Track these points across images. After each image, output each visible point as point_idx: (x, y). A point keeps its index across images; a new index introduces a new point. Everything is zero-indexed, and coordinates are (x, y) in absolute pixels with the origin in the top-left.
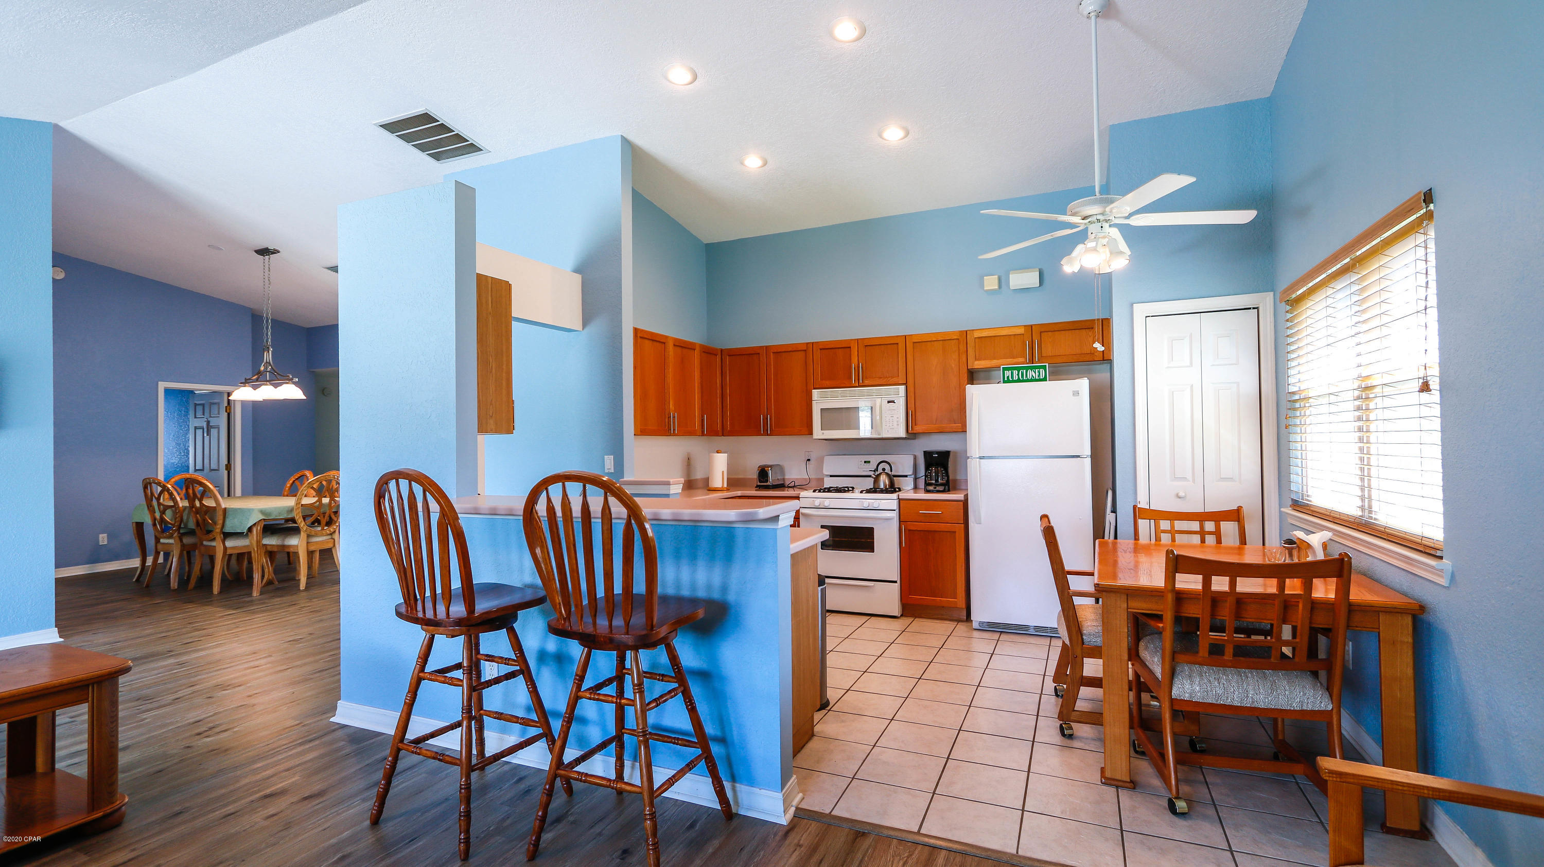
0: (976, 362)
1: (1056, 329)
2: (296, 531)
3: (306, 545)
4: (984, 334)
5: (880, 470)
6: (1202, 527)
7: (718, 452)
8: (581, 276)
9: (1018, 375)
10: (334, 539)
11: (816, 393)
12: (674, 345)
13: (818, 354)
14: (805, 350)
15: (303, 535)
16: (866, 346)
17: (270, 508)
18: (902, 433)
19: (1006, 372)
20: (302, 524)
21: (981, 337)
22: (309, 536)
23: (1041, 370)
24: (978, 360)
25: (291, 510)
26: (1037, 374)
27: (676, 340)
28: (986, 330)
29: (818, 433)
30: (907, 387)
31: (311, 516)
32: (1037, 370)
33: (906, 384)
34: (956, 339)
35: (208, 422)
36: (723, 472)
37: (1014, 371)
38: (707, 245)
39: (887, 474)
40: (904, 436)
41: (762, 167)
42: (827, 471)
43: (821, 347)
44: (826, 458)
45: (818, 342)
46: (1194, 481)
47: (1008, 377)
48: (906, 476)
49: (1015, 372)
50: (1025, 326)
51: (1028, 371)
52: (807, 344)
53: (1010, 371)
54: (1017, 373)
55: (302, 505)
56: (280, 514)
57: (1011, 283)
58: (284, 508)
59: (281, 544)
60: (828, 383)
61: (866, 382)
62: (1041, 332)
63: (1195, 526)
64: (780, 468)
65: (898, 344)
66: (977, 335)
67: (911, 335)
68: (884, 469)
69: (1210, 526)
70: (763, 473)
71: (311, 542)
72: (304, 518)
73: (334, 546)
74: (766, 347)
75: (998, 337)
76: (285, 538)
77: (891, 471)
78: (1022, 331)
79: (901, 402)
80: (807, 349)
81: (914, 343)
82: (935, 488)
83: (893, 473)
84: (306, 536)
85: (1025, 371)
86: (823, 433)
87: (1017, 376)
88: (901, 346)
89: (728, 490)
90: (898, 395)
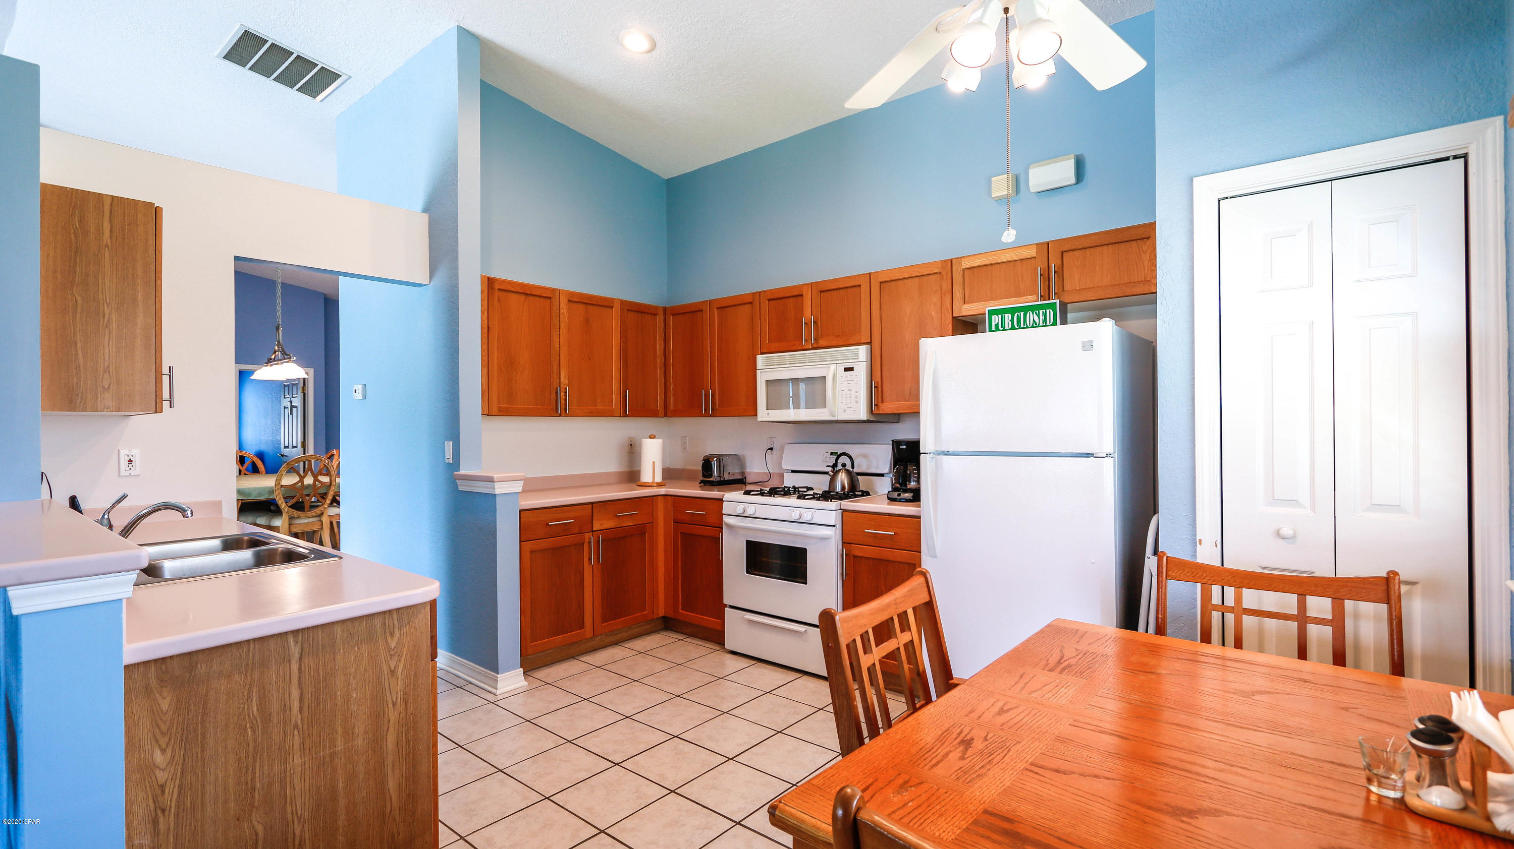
0: (965, 306)
1: (1086, 245)
2: (278, 512)
3: (288, 526)
4: (977, 262)
5: (839, 467)
6: (1302, 606)
7: (651, 438)
8: (428, 215)
9: (1012, 321)
10: (322, 521)
11: (760, 359)
12: (569, 301)
13: (765, 305)
14: (751, 303)
15: (285, 516)
16: (821, 292)
17: (248, 488)
18: (862, 413)
19: (993, 317)
20: (283, 505)
21: (974, 267)
22: (291, 518)
23: (1048, 311)
24: (968, 303)
25: (271, 491)
26: (1042, 318)
27: (572, 294)
28: (978, 256)
29: (764, 414)
30: (871, 347)
31: (293, 497)
32: (1041, 312)
33: (870, 343)
34: (937, 273)
35: (291, 402)
36: (654, 463)
37: (1006, 315)
38: (669, 181)
39: (848, 472)
40: (865, 419)
41: (650, 51)
42: (788, 464)
43: (770, 297)
44: (787, 447)
45: (765, 291)
46: (1313, 508)
47: (997, 325)
48: (882, 475)
49: (1008, 317)
50: (1037, 244)
51: (1028, 313)
52: (754, 294)
53: (1000, 316)
54: (1010, 318)
55: (281, 485)
56: (260, 494)
57: (1031, 184)
58: (265, 488)
59: (267, 524)
60: (775, 345)
61: (822, 343)
62: (1062, 252)
63: (1288, 602)
64: (739, 460)
65: (860, 286)
66: (966, 264)
67: (878, 272)
68: (844, 465)
69: (1320, 606)
70: (707, 464)
71: (296, 524)
72: (286, 498)
73: (322, 528)
74: (710, 301)
75: (998, 266)
76: (272, 519)
77: (853, 467)
78: (1032, 252)
79: (861, 370)
80: (750, 301)
81: (881, 283)
82: (899, 495)
83: (855, 470)
84: (288, 517)
85: (1022, 314)
86: (768, 414)
87: (1010, 323)
88: (865, 288)
89: (659, 485)
90: (858, 359)
